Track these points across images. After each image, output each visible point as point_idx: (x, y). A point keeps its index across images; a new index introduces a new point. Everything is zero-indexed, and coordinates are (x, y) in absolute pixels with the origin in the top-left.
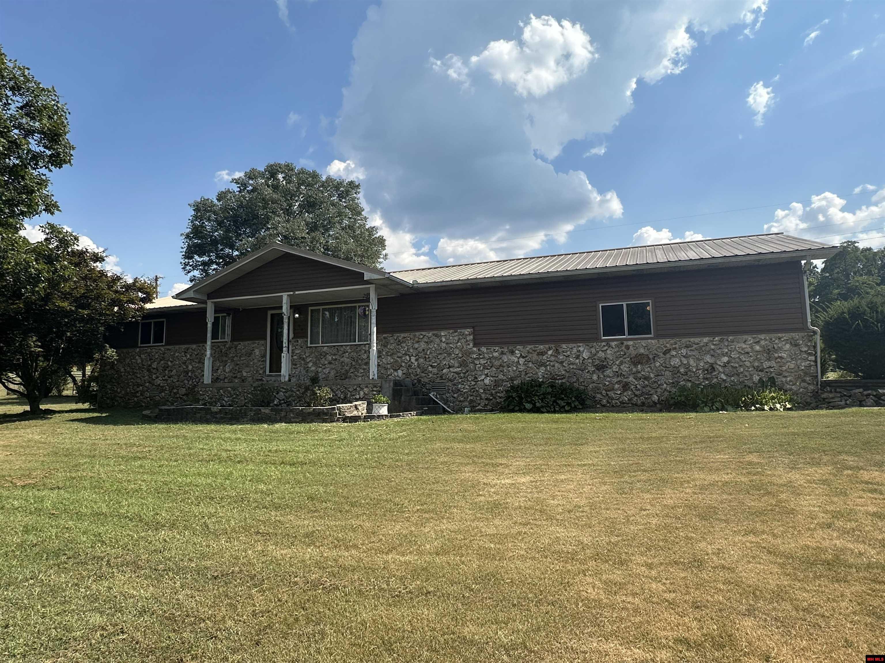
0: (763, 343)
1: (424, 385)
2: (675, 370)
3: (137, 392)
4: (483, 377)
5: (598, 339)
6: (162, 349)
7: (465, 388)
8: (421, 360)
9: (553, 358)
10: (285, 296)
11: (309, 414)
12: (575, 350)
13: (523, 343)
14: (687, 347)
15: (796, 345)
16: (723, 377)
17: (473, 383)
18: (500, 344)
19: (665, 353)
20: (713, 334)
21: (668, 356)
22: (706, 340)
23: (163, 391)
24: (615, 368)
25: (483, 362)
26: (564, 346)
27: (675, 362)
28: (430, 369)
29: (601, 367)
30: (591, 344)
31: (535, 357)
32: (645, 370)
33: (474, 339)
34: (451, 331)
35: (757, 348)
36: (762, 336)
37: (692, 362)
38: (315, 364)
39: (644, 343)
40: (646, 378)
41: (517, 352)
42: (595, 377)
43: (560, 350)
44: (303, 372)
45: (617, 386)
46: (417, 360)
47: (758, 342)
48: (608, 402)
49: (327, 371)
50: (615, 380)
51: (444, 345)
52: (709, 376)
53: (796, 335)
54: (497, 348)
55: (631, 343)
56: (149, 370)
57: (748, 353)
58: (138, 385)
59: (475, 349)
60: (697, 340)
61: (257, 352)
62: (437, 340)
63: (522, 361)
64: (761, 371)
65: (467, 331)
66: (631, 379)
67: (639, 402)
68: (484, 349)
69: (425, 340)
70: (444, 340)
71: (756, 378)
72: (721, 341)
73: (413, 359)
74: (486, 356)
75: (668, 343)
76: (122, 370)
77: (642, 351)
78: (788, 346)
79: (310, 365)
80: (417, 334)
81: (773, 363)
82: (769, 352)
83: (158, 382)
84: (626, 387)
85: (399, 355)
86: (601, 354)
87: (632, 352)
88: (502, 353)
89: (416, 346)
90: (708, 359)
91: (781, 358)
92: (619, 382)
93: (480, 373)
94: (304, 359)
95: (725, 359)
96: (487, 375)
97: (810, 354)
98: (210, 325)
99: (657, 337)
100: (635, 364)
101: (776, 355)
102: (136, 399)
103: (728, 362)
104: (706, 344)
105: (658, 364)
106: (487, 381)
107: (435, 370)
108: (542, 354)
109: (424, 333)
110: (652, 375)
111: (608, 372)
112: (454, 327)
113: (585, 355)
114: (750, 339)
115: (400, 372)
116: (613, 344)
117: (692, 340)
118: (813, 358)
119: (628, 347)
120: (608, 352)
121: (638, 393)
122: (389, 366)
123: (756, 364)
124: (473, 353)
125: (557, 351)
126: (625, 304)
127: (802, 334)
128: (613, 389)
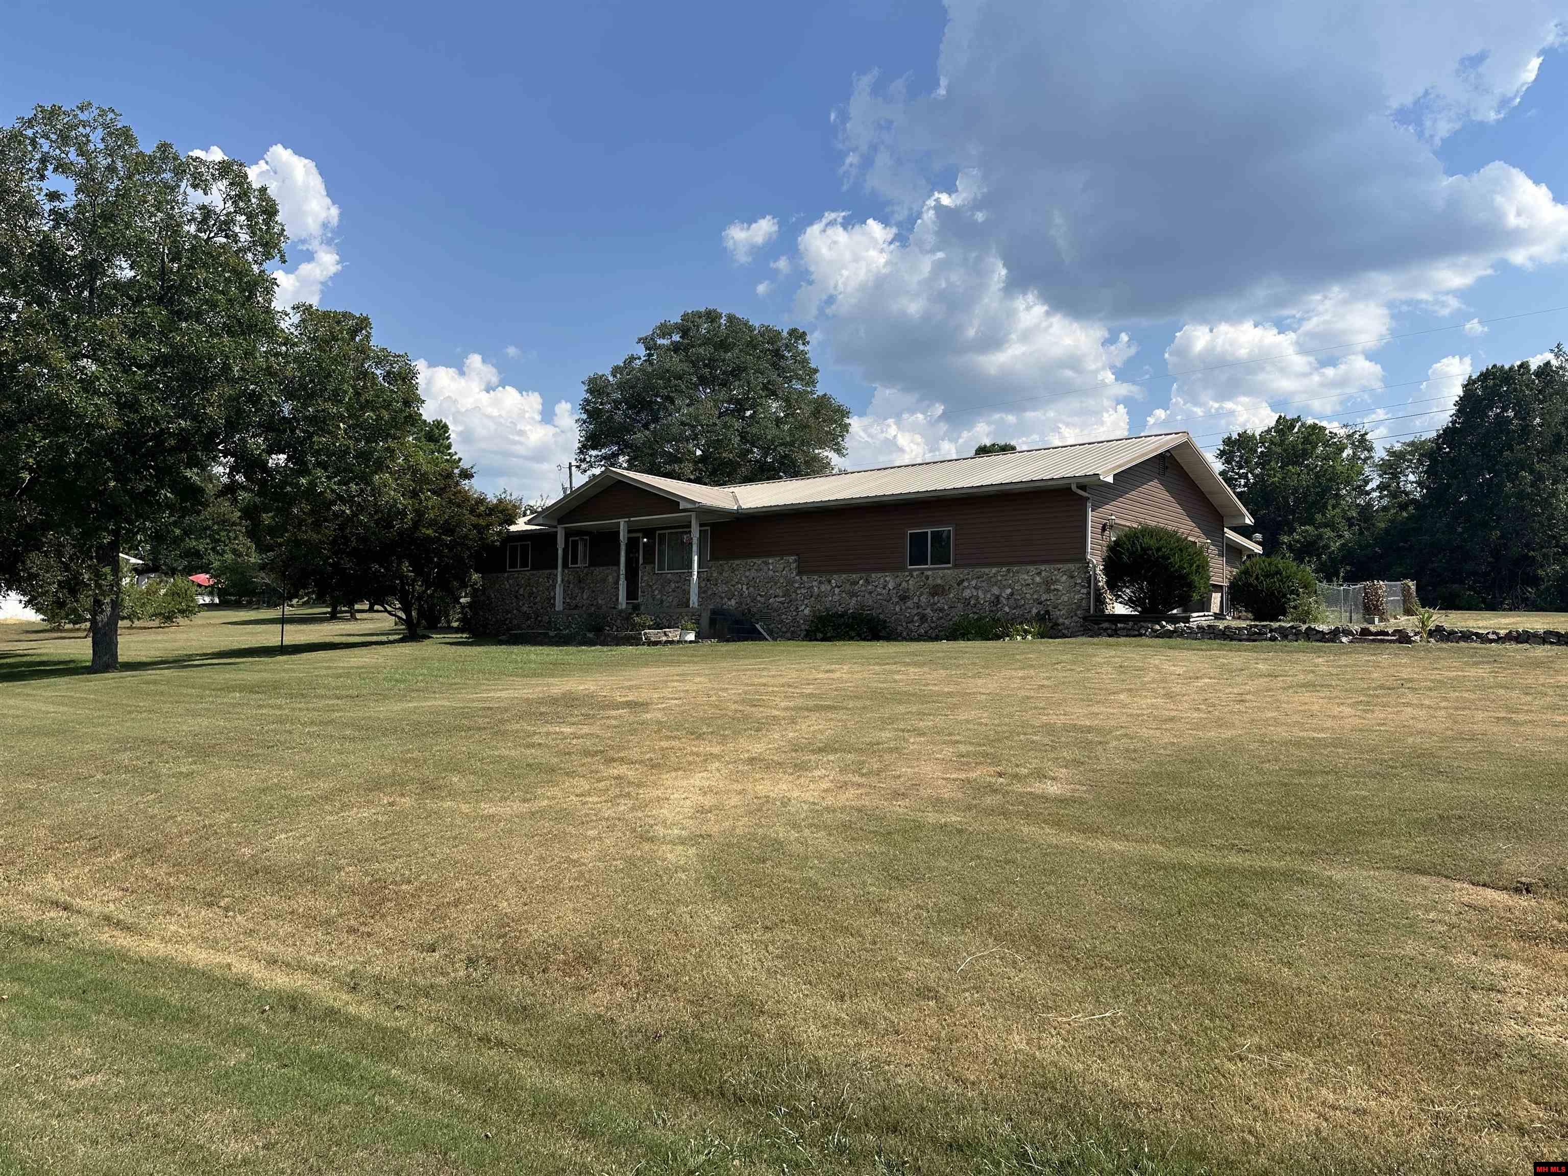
0: (1043, 574)
1: (753, 615)
2: (966, 603)
3: (506, 620)
4: (803, 607)
5: (903, 569)
6: (528, 574)
7: (787, 619)
8: (751, 589)
9: (863, 588)
10: (622, 522)
11: (622, 638)
12: (882, 580)
13: (839, 571)
14: (978, 578)
15: (1072, 577)
16: (1007, 609)
17: (794, 613)
18: (820, 572)
19: (958, 585)
20: (1001, 564)
21: (961, 587)
22: (994, 570)
23: (529, 618)
24: (916, 599)
25: (804, 591)
26: (873, 575)
27: (967, 593)
28: (759, 598)
29: (904, 598)
30: (896, 574)
31: (848, 587)
32: (940, 601)
33: (798, 567)
34: (778, 559)
35: (1038, 579)
36: (1043, 567)
37: (980, 594)
38: (660, 592)
39: (940, 573)
40: (941, 610)
41: (833, 581)
42: (897, 609)
43: (871, 580)
44: (650, 600)
45: (916, 618)
46: (747, 589)
47: (1039, 574)
48: (908, 635)
49: (670, 599)
50: (915, 612)
51: (771, 573)
52: (994, 608)
53: (1071, 566)
54: (816, 577)
55: (929, 573)
56: (516, 597)
57: (1028, 585)
58: (508, 612)
59: (797, 578)
60: (987, 570)
61: (610, 579)
62: (766, 568)
63: (837, 590)
64: (1040, 603)
65: (792, 559)
66: (928, 611)
67: (934, 635)
68: (805, 578)
69: (755, 567)
70: (771, 567)
71: (1034, 611)
72: (1008, 571)
73: (745, 587)
74: (806, 585)
75: (962, 573)
76: (493, 596)
77: (939, 581)
78: (1064, 578)
79: (657, 592)
80: (749, 561)
81: (1051, 596)
82: (1048, 584)
83: (525, 609)
84: (923, 618)
85: (734, 583)
86: (904, 584)
87: (930, 582)
88: (820, 583)
89: (747, 574)
90: (996, 590)
91: (1057, 590)
92: (917, 614)
93: (800, 603)
94: (651, 586)
95: (1009, 591)
96: (807, 606)
97: (1083, 587)
98: (560, 552)
99: (956, 566)
100: (932, 595)
101: (1052, 587)
103: (1012, 594)
104: (995, 575)
105: (952, 595)
106: (807, 612)
107: (762, 600)
108: (855, 583)
109: (754, 561)
110: (946, 607)
111: (909, 604)
112: (782, 554)
113: (890, 586)
114: (1032, 569)
115: (733, 602)
116: (915, 574)
117: (983, 570)
118: (1085, 591)
119: (927, 578)
120: (910, 582)
121: (933, 625)
122: (723, 595)
123: (1035, 597)
124: (795, 582)
125: (867, 582)
126: (929, 531)
127: (1078, 565)
128: (912, 621)
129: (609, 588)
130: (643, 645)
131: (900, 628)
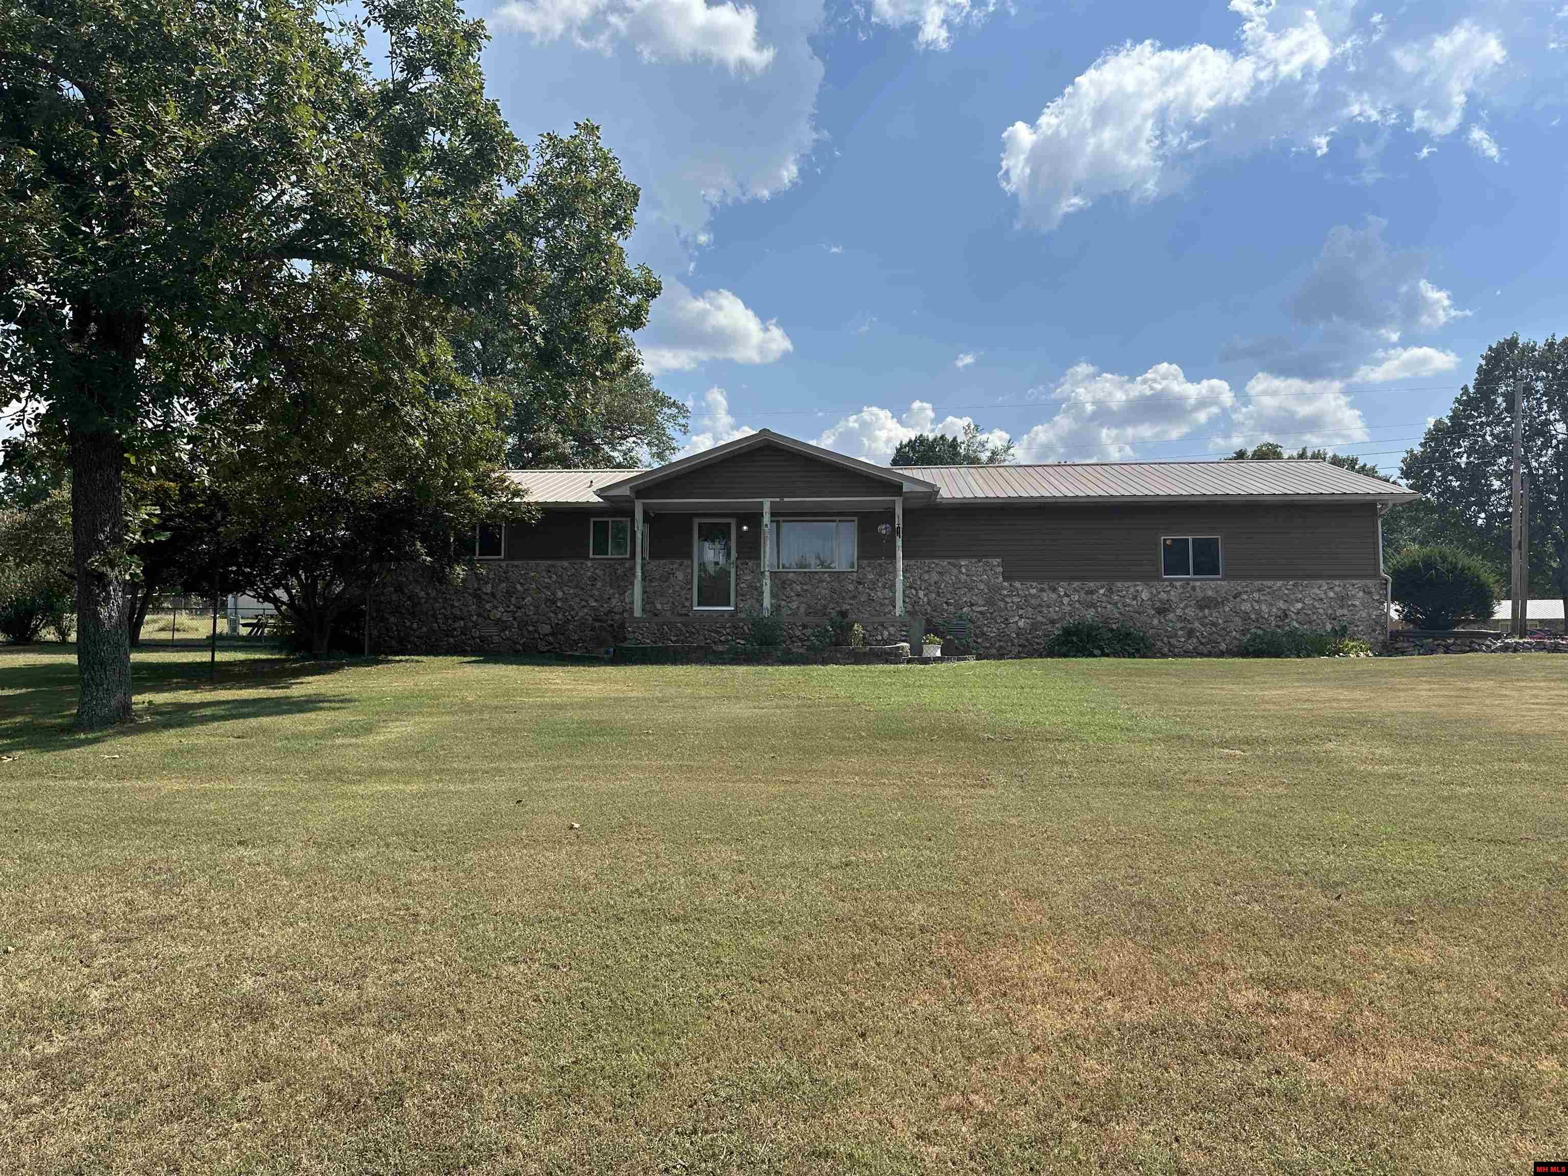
0: (1337, 589)
1: (936, 627)
2: (1246, 617)
4: (1017, 618)
5: (1158, 578)
6: (501, 564)
7: (992, 632)
8: (933, 595)
9: (1104, 599)
10: (767, 503)
12: (1132, 590)
13: (1069, 579)
14: (1259, 591)
15: (1369, 594)
16: (1295, 624)
17: (1003, 625)
18: (1039, 579)
19: (1235, 598)
20: (1285, 577)
21: (1238, 600)
22: (1279, 583)
23: (509, 628)
25: (1016, 599)
26: (1119, 584)
27: (1246, 607)
28: (945, 606)
29: (1162, 611)
30: (1151, 584)
31: (1082, 596)
32: (1213, 615)
33: (1005, 572)
34: (973, 560)
35: (1331, 594)
36: (1337, 582)
37: (1264, 607)
39: (1213, 584)
40: (1214, 624)
41: (1060, 589)
42: (1155, 622)
43: (1114, 589)
44: (756, 605)
45: (1180, 633)
47: (1332, 589)
49: (794, 605)
50: (1179, 625)
51: (964, 577)
52: (1281, 624)
53: (1370, 583)
54: (1035, 584)
55: (1198, 584)
56: (476, 596)
57: (1322, 600)
59: (1005, 584)
60: (1269, 583)
61: (680, 576)
62: (955, 571)
63: (1066, 600)
64: (1334, 619)
65: (996, 561)
66: (1197, 624)
68: (1017, 584)
69: (938, 569)
70: (964, 570)
71: (1329, 627)
72: (1295, 585)
73: (921, 594)
74: (1020, 592)
75: (1238, 585)
77: (1210, 593)
78: (1361, 594)
81: (1345, 612)
82: (1342, 599)
83: (497, 614)
84: (1191, 633)
86: (1163, 596)
87: (1199, 594)
88: (1042, 590)
89: (926, 577)
90: (1281, 604)
91: (1354, 606)
92: (1182, 628)
93: (1012, 613)
94: (757, 588)
95: (1299, 605)
96: (1021, 617)
97: (1380, 603)
98: (639, 536)
99: (1227, 578)
100: (1201, 608)
101: (1349, 603)
103: (1303, 608)
104: (1280, 589)
105: (1227, 609)
106: (1021, 624)
107: (951, 609)
108: (1091, 592)
109: (936, 561)
110: (1220, 621)
111: (1171, 616)
112: (978, 555)
113: (1145, 595)
114: (1324, 585)
116: (1178, 584)
117: (1264, 583)
119: (1194, 589)
120: (1172, 593)
121: (1203, 641)
122: (887, 602)
123: (1330, 612)
124: (1003, 588)
125: (1110, 590)
126: (1190, 538)
127: (1374, 582)
128: (1176, 635)
129: (677, 588)
131: (1159, 643)
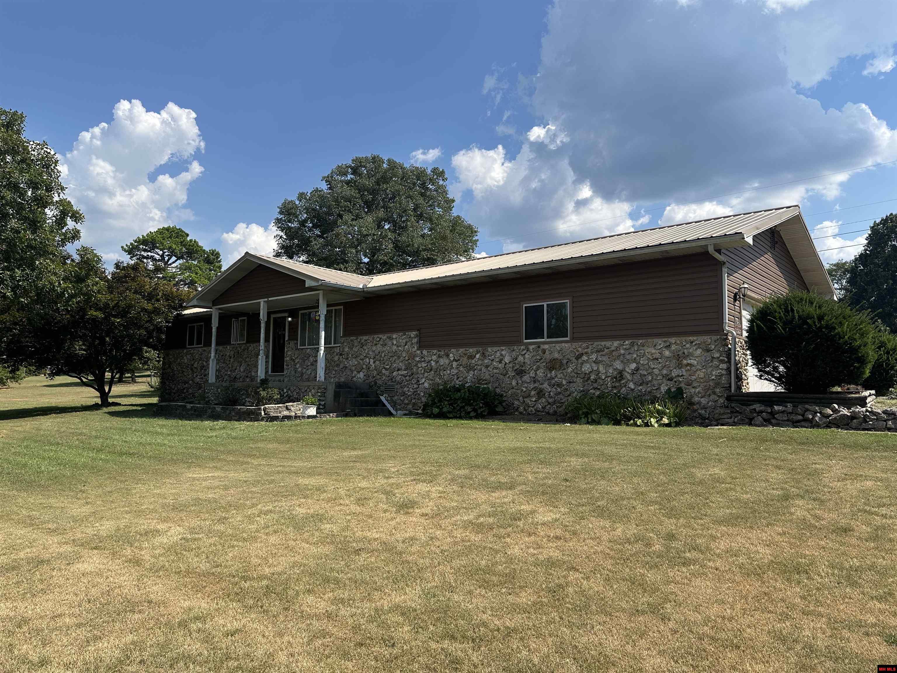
0: (673, 347)
1: (379, 387)
2: (586, 377)
3: (184, 389)
4: (423, 380)
5: (519, 342)
6: (200, 350)
7: (409, 391)
8: (377, 362)
9: (480, 362)
10: (263, 302)
12: (498, 354)
13: (458, 346)
14: (598, 351)
15: (708, 351)
16: (631, 385)
17: (415, 386)
18: (439, 347)
19: (577, 359)
20: (624, 337)
21: (580, 361)
22: (616, 343)
23: (200, 388)
24: (532, 374)
25: (424, 365)
26: (489, 349)
27: (586, 368)
28: (384, 371)
29: (520, 373)
30: (512, 348)
31: (464, 360)
32: (558, 376)
33: (419, 342)
34: (401, 334)
35: (667, 353)
36: (673, 340)
37: (601, 368)
39: (558, 347)
40: (559, 385)
41: (451, 355)
42: (514, 383)
43: (487, 354)
44: (293, 373)
45: (533, 393)
46: (374, 362)
47: (668, 347)
48: (524, 409)
50: (532, 386)
51: (395, 347)
52: (617, 384)
53: (707, 339)
54: (435, 351)
55: (546, 347)
57: (657, 359)
58: (185, 383)
59: (418, 352)
60: (608, 344)
62: (390, 343)
63: (455, 364)
64: (671, 379)
65: (413, 334)
66: (546, 385)
67: (551, 411)
68: (425, 352)
69: (381, 343)
70: (395, 342)
71: (664, 389)
72: (632, 345)
73: (372, 361)
74: (426, 359)
75: (580, 346)
77: (556, 355)
78: (699, 351)
80: (376, 336)
81: (683, 372)
82: (679, 358)
84: (540, 393)
85: (362, 357)
86: (521, 358)
87: (547, 356)
88: (439, 357)
89: (374, 348)
90: (618, 365)
91: (691, 365)
92: (535, 388)
93: (421, 376)
94: (294, 361)
95: (633, 366)
96: (427, 379)
97: (722, 361)
98: (214, 331)
99: (574, 339)
100: (551, 369)
101: (685, 362)
102: (183, 395)
103: (637, 369)
104: (617, 348)
105: (570, 370)
106: (426, 385)
107: (387, 373)
108: (472, 357)
109: (380, 336)
110: (564, 382)
111: (526, 378)
112: (404, 329)
113: (507, 359)
114: (660, 342)
115: (361, 375)
116: (531, 347)
117: (603, 343)
118: (724, 366)
119: (544, 351)
120: (527, 356)
121: (551, 400)
122: (353, 368)
123: (665, 372)
124: (416, 356)
125: (483, 355)
126: (545, 304)
127: (715, 338)
128: (529, 396)
130: (262, 420)
131: (516, 403)
